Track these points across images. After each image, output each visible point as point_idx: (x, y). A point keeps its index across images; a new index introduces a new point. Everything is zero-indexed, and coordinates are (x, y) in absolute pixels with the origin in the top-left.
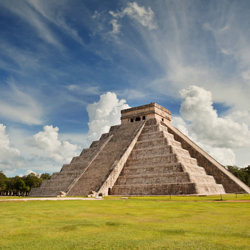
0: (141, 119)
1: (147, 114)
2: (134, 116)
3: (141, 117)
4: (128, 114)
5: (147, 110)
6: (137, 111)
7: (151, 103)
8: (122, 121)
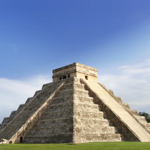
0: (67, 77)
1: (71, 73)
2: (62, 74)
3: (67, 75)
4: (58, 73)
5: (71, 69)
6: (64, 70)
7: (74, 63)
8: (53, 80)
